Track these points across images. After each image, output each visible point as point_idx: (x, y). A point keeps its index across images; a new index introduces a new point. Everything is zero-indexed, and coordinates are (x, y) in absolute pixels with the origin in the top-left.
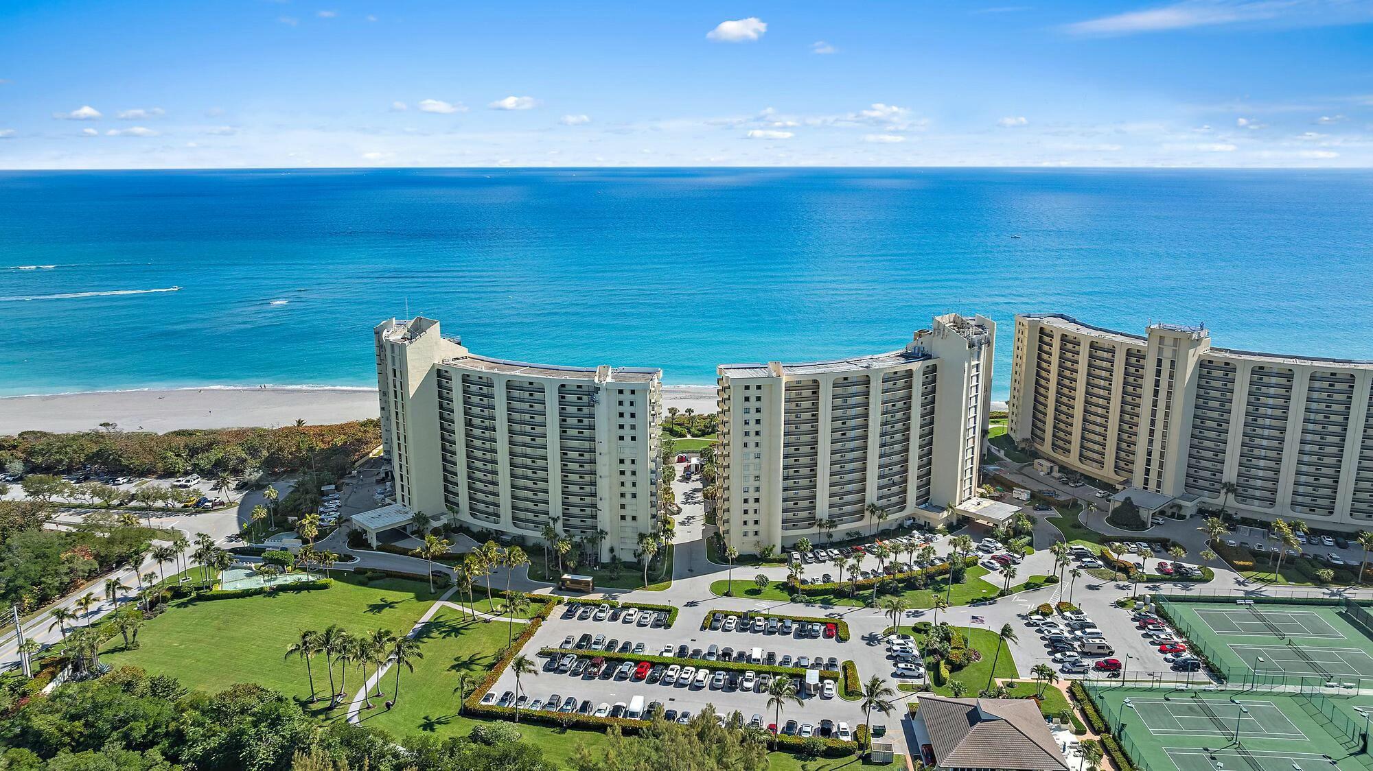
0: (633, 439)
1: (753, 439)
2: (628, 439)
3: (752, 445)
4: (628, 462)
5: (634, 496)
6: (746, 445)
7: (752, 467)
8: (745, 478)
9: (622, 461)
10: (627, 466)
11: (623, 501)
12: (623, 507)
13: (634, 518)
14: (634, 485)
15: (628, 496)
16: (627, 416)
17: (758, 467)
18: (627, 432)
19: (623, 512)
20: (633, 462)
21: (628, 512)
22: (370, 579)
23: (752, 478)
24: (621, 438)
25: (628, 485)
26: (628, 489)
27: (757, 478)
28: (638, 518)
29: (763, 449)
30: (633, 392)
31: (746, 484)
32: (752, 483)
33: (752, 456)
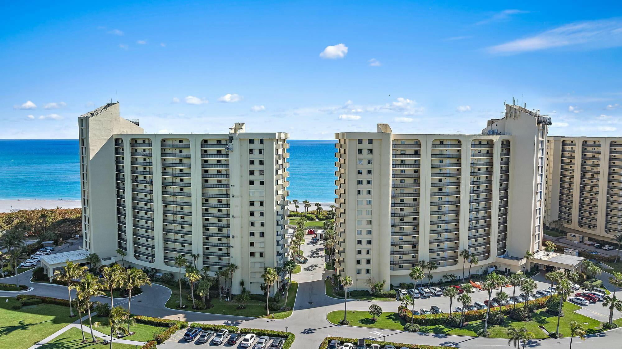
0: (262, 183)
1: (365, 187)
2: (257, 183)
3: (364, 193)
4: (257, 204)
5: (262, 234)
6: (359, 192)
7: (364, 213)
8: (359, 221)
9: (252, 204)
10: (257, 208)
11: (252, 239)
12: (252, 244)
13: (262, 255)
14: (262, 224)
15: (257, 235)
16: (257, 163)
17: (369, 212)
18: (257, 178)
19: (252, 249)
20: (261, 204)
21: (256, 249)
22: (25, 304)
23: (364, 222)
24: (252, 183)
25: (257, 224)
26: (257, 228)
27: (369, 222)
28: (265, 255)
29: (374, 197)
30: (262, 141)
31: (360, 228)
32: (365, 227)
33: (365, 202)
